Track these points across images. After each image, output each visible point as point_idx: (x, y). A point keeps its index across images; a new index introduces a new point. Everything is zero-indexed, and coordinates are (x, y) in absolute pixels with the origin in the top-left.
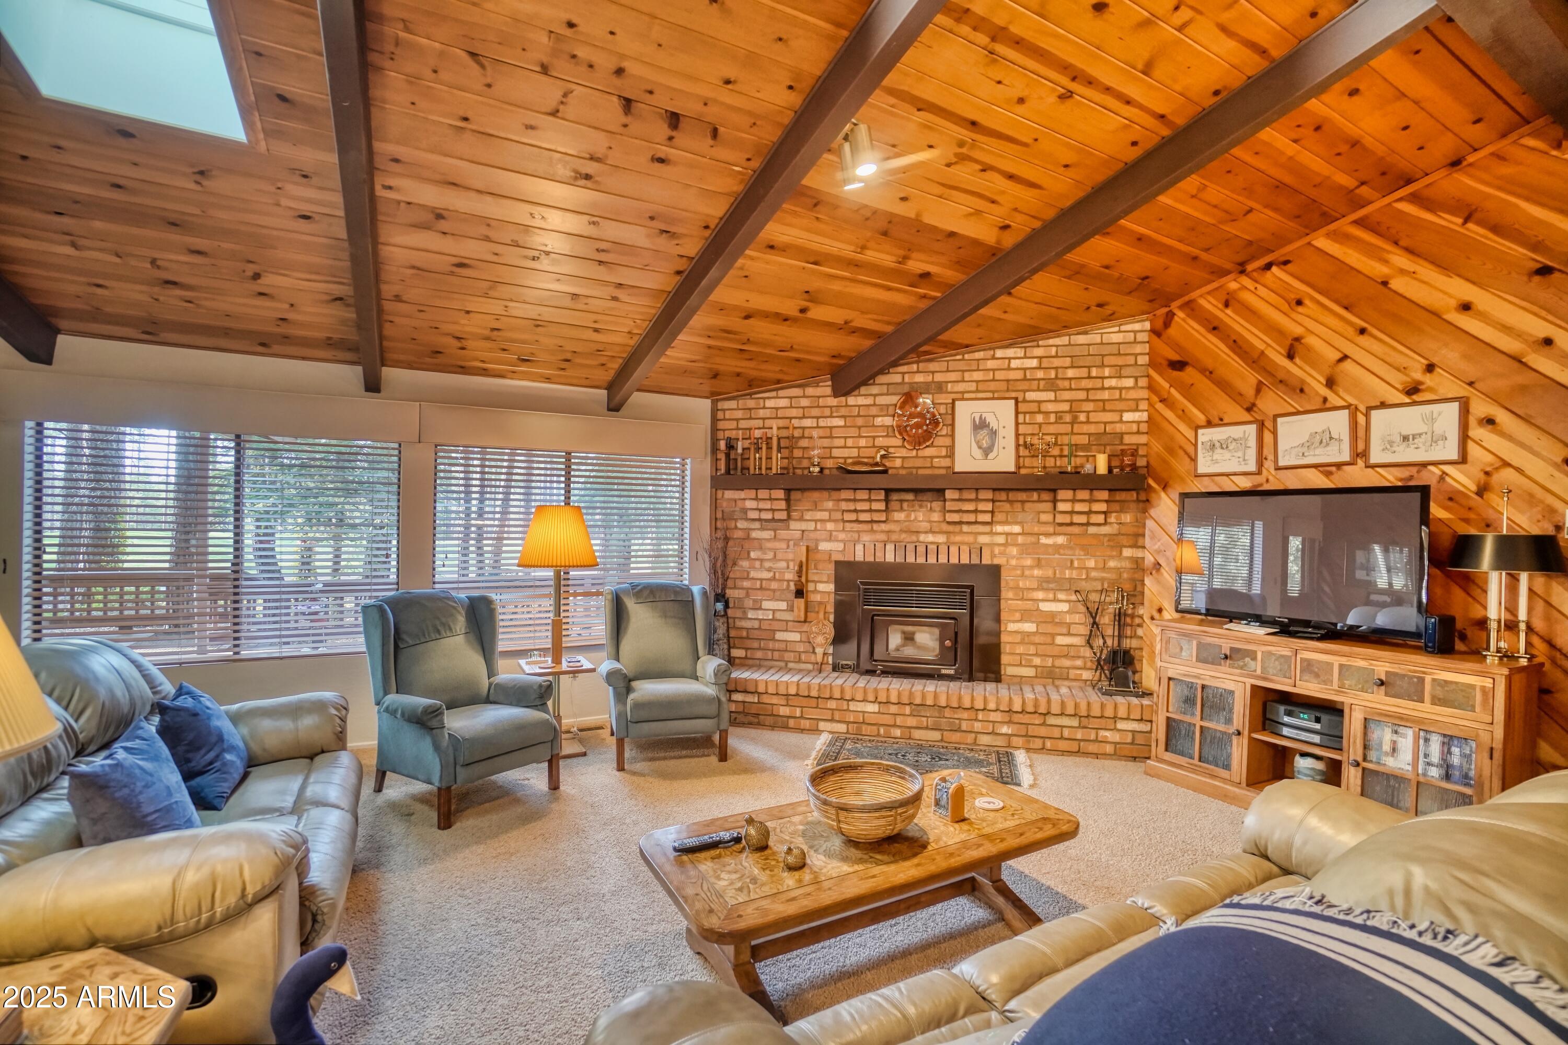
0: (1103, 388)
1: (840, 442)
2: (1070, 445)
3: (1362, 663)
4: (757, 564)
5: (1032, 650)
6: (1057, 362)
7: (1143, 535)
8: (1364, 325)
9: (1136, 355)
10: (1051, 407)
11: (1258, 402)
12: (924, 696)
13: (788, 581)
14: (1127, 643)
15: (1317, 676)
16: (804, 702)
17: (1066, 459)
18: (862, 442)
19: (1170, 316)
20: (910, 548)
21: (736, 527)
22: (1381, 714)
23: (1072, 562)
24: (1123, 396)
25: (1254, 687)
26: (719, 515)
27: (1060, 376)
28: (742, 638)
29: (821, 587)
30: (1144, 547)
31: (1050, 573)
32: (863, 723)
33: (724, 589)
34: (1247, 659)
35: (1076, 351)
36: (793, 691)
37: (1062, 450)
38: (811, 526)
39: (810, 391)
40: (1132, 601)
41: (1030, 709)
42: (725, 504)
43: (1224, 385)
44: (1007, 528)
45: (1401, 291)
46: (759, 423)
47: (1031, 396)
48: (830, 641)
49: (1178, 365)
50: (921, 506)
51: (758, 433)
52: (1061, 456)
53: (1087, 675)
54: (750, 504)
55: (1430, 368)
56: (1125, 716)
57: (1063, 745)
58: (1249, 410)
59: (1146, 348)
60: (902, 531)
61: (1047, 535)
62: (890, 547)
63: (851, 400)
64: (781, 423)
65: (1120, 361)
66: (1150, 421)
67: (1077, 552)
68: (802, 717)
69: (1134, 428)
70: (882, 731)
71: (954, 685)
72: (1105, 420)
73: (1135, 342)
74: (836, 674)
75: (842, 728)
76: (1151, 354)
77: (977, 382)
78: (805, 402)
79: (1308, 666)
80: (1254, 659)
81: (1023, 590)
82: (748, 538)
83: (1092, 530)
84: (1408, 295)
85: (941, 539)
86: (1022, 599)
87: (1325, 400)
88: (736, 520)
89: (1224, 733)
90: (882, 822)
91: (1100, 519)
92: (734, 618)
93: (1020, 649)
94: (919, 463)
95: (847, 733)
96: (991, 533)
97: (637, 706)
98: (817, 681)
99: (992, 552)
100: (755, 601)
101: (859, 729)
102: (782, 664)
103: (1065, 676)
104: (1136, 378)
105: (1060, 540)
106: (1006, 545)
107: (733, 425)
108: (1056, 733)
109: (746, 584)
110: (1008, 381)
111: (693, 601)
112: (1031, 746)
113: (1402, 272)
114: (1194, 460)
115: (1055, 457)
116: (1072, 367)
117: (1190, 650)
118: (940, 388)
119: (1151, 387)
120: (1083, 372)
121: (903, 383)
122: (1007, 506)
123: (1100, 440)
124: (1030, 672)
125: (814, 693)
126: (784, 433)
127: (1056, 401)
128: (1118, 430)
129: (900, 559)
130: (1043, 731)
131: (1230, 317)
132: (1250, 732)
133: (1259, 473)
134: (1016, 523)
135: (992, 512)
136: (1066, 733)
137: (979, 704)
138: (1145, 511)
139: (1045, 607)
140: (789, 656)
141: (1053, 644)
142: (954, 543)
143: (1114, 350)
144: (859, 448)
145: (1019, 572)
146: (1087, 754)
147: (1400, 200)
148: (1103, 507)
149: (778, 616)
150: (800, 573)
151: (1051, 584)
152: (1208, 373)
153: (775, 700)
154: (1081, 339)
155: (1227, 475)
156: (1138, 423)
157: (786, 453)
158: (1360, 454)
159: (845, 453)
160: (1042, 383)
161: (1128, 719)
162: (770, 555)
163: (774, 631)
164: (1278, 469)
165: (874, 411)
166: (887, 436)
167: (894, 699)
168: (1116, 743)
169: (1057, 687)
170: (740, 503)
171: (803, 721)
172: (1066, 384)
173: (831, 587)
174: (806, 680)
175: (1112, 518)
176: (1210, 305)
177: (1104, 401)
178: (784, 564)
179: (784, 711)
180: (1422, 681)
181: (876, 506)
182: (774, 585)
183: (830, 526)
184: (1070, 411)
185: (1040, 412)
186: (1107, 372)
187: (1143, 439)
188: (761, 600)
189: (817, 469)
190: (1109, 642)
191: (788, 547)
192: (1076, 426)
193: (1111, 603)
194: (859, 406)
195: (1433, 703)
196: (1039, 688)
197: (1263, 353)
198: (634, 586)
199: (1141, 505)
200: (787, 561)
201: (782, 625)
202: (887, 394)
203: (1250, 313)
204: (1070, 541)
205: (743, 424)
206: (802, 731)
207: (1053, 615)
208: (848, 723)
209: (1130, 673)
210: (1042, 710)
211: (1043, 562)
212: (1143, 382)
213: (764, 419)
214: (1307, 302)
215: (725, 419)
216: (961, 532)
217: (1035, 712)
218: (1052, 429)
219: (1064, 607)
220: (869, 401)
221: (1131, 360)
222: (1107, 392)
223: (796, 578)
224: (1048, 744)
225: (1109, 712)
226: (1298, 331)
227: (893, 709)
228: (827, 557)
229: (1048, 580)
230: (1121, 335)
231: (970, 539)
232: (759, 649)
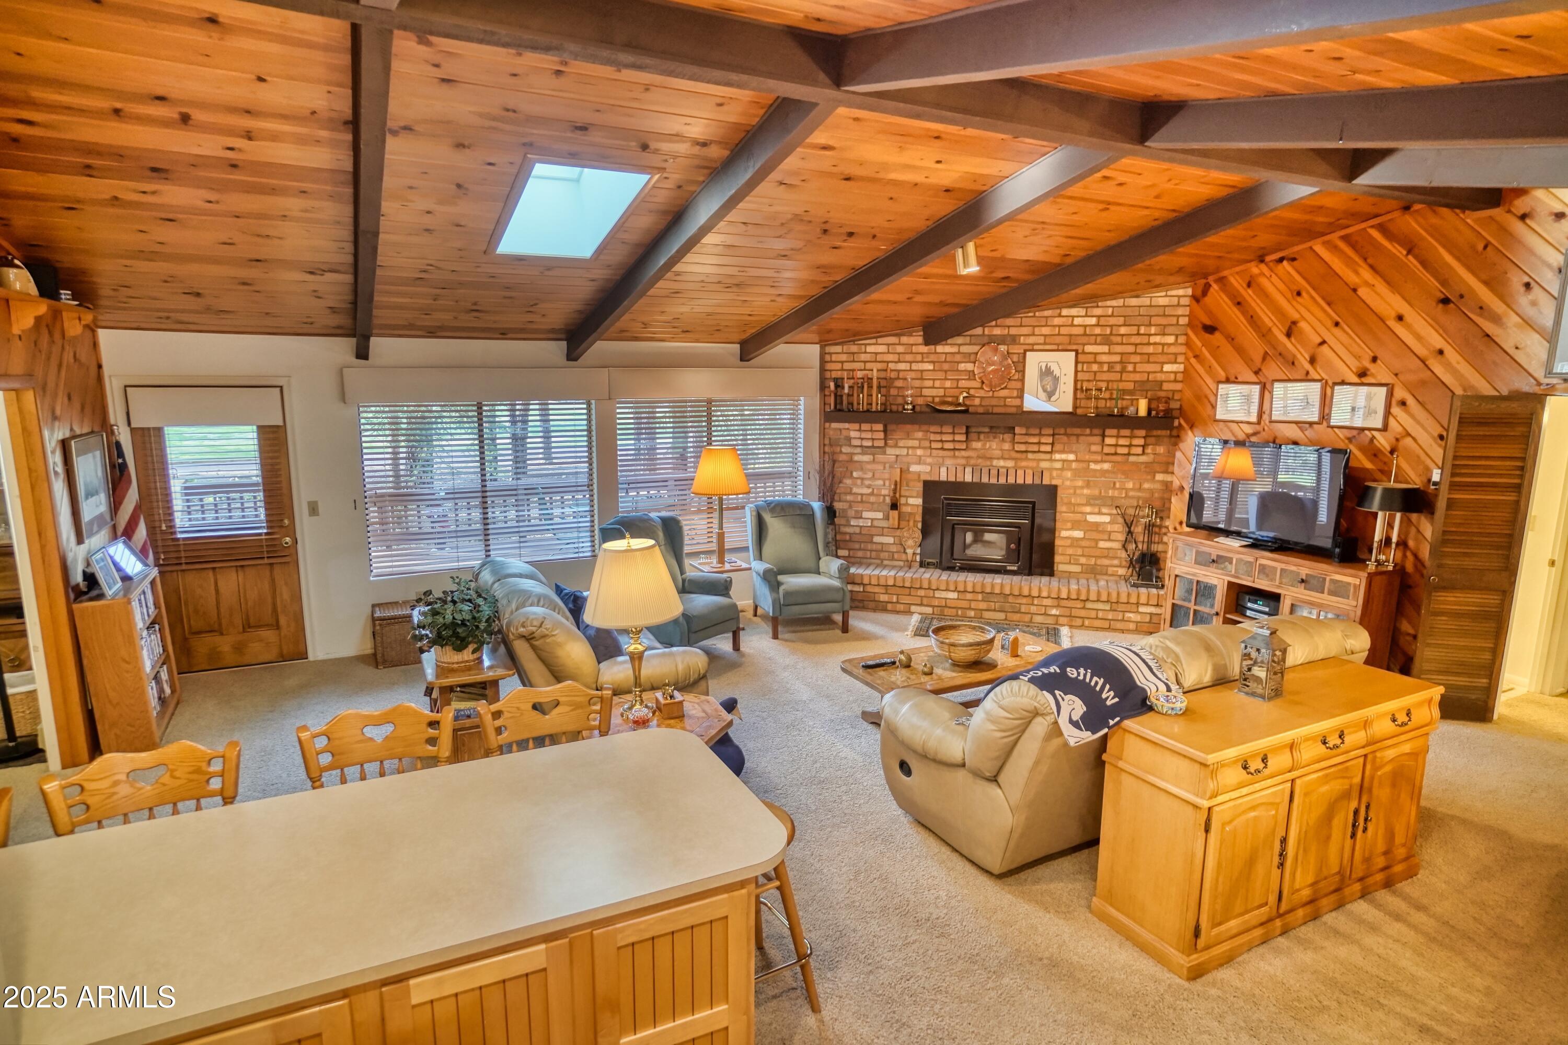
0: (1149, 344)
1: (930, 383)
2: (1118, 390)
3: (1293, 568)
4: (859, 482)
5: (1079, 552)
6: (1112, 321)
7: (1173, 464)
8: (1340, 320)
9: (1178, 316)
10: (1104, 358)
11: (1263, 368)
12: (993, 586)
13: (884, 496)
14: (1154, 548)
15: (1267, 576)
16: (899, 591)
17: (1114, 402)
18: (948, 384)
19: (1207, 287)
20: (985, 471)
21: (841, 452)
22: (1301, 601)
23: (1114, 483)
24: (1165, 351)
25: (1229, 583)
26: (827, 442)
27: (1114, 332)
28: (845, 541)
29: (911, 501)
30: (1173, 473)
31: (1096, 492)
32: (946, 606)
33: (831, 503)
34: (1227, 563)
35: (1129, 312)
36: (891, 582)
37: (1111, 394)
38: (904, 452)
39: (904, 339)
40: (1161, 515)
41: (1074, 596)
42: (831, 432)
43: (1240, 351)
44: (1064, 456)
45: (1364, 298)
46: (861, 365)
47: (1089, 349)
48: (918, 544)
49: (1210, 329)
50: (995, 438)
51: (860, 374)
52: (1111, 399)
53: (1122, 571)
54: (853, 434)
55: (1374, 359)
56: (1145, 602)
57: (1097, 623)
58: (1256, 373)
59: (1187, 311)
60: (978, 457)
61: (1096, 462)
62: (968, 470)
63: (940, 349)
64: (880, 366)
65: (1163, 321)
66: (1185, 372)
67: (1119, 476)
68: (898, 602)
69: (1172, 377)
70: (960, 612)
71: (1016, 579)
72: (1148, 370)
73: (1178, 305)
74: (923, 570)
75: (929, 610)
76: (1191, 316)
77: (1045, 336)
78: (900, 349)
79: (1263, 569)
80: (1231, 563)
81: (1074, 505)
82: (851, 461)
83: (1132, 459)
84: (1367, 302)
85: (1010, 464)
86: (1074, 512)
87: (1308, 373)
88: (841, 446)
89: (1208, 614)
90: (973, 652)
91: (1139, 450)
92: (839, 525)
93: (1070, 551)
94: (994, 402)
95: (933, 614)
96: (1051, 460)
97: (787, 594)
98: (909, 575)
99: (1051, 475)
100: (857, 511)
101: (942, 611)
102: (878, 561)
103: (1104, 571)
104: (1177, 336)
105: (1106, 466)
106: (1062, 469)
107: (839, 366)
108: (1093, 614)
109: (849, 498)
110: (1071, 335)
111: (813, 515)
112: (1074, 624)
113: (1367, 284)
114: (1214, 407)
115: (1106, 399)
116: (1125, 325)
117: (1191, 556)
118: (1014, 340)
119: (1188, 344)
120: (1134, 330)
121: (983, 335)
122: (1065, 438)
123: (1142, 387)
124: (1077, 569)
125: (907, 584)
126: (883, 375)
127: (1109, 353)
128: (1159, 379)
129: (976, 480)
130: (1083, 613)
131: (1249, 295)
132: (1225, 613)
133: (1259, 423)
134: (1071, 452)
135: (1053, 444)
136: (1100, 615)
137: (1035, 593)
138: (1176, 444)
139: (1091, 518)
140: (883, 555)
141: (1096, 547)
142: (1021, 468)
143: (1161, 311)
144: (945, 388)
145: (1072, 491)
146: (1115, 630)
147: (1372, 227)
148: (1141, 442)
149: (876, 523)
150: (895, 491)
151: (1097, 501)
152: (1231, 339)
153: (876, 590)
154: (1134, 302)
155: (1237, 422)
156: (1176, 373)
157: (883, 391)
158: (1325, 416)
159: (934, 392)
160: (1099, 339)
161: (1147, 604)
162: (870, 475)
163: (872, 536)
164: (1271, 422)
165: (958, 358)
166: (969, 379)
167: (970, 589)
168: (1137, 622)
169: (1097, 581)
170: (844, 433)
171: (898, 606)
172: (1119, 339)
173: (919, 501)
174: (901, 574)
175: (1149, 450)
176: (1237, 282)
177: (1149, 354)
178: (881, 482)
179: (884, 598)
180: (1325, 579)
181: (958, 438)
182: (872, 499)
183: (919, 452)
184: (1121, 362)
185: (1095, 362)
186: (1153, 330)
187: (1178, 386)
188: (862, 511)
189: (910, 407)
190: (1140, 546)
191: (885, 468)
192: (1124, 375)
193: (1143, 517)
194: (946, 354)
195: (1329, 594)
196: (1083, 582)
197: (1270, 329)
198: (769, 504)
199: (1173, 439)
200: (884, 480)
201: (879, 531)
202: (970, 344)
203: (1264, 295)
204: (1113, 467)
205: (847, 366)
206: (898, 612)
207: (1097, 524)
208: (933, 607)
209: (1154, 571)
210: (1083, 597)
211: (1091, 483)
212: (1182, 339)
213: (865, 362)
214: (1304, 294)
215: (831, 361)
216: (1027, 459)
217: (1077, 599)
218: (1105, 377)
219: (1107, 519)
220: (954, 349)
221: (1174, 321)
222: (1152, 347)
223: (892, 494)
224: (1087, 622)
225: (1133, 600)
226: (1296, 316)
227: (969, 596)
228: (916, 477)
229: (1095, 498)
230: (1167, 299)
231: (1034, 464)
232: (860, 549)
